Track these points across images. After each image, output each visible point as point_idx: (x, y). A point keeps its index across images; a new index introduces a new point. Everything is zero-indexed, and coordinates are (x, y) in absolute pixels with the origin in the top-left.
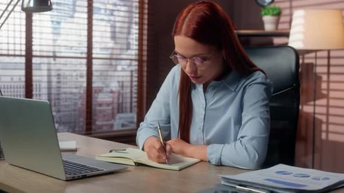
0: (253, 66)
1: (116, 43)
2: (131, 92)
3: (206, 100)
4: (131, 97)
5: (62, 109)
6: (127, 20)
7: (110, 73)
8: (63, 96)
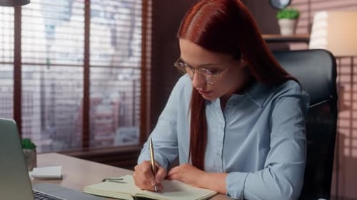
0: (284, 73)
1: (117, 49)
2: (134, 104)
3: (225, 119)
4: (134, 110)
5: (57, 122)
6: (129, 23)
7: (111, 83)
8: (57, 109)
